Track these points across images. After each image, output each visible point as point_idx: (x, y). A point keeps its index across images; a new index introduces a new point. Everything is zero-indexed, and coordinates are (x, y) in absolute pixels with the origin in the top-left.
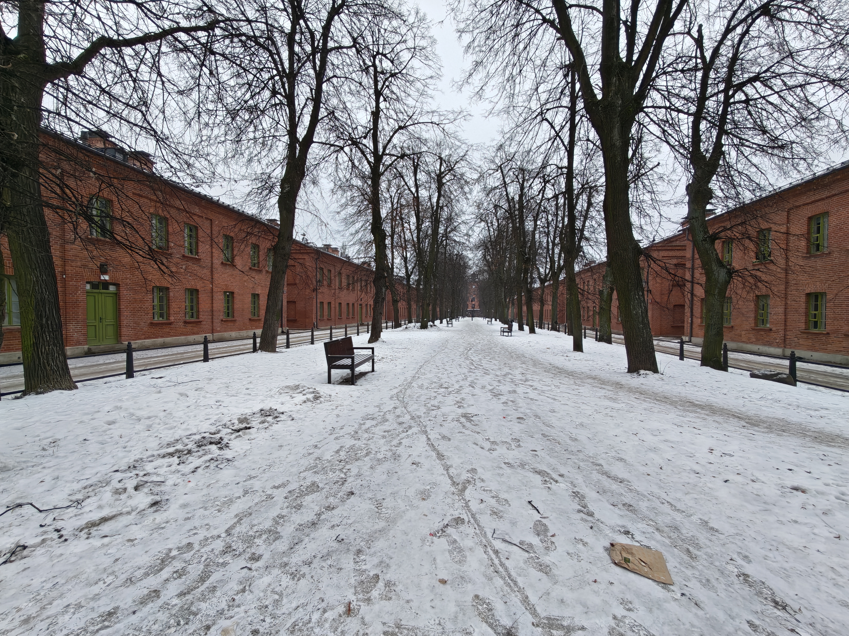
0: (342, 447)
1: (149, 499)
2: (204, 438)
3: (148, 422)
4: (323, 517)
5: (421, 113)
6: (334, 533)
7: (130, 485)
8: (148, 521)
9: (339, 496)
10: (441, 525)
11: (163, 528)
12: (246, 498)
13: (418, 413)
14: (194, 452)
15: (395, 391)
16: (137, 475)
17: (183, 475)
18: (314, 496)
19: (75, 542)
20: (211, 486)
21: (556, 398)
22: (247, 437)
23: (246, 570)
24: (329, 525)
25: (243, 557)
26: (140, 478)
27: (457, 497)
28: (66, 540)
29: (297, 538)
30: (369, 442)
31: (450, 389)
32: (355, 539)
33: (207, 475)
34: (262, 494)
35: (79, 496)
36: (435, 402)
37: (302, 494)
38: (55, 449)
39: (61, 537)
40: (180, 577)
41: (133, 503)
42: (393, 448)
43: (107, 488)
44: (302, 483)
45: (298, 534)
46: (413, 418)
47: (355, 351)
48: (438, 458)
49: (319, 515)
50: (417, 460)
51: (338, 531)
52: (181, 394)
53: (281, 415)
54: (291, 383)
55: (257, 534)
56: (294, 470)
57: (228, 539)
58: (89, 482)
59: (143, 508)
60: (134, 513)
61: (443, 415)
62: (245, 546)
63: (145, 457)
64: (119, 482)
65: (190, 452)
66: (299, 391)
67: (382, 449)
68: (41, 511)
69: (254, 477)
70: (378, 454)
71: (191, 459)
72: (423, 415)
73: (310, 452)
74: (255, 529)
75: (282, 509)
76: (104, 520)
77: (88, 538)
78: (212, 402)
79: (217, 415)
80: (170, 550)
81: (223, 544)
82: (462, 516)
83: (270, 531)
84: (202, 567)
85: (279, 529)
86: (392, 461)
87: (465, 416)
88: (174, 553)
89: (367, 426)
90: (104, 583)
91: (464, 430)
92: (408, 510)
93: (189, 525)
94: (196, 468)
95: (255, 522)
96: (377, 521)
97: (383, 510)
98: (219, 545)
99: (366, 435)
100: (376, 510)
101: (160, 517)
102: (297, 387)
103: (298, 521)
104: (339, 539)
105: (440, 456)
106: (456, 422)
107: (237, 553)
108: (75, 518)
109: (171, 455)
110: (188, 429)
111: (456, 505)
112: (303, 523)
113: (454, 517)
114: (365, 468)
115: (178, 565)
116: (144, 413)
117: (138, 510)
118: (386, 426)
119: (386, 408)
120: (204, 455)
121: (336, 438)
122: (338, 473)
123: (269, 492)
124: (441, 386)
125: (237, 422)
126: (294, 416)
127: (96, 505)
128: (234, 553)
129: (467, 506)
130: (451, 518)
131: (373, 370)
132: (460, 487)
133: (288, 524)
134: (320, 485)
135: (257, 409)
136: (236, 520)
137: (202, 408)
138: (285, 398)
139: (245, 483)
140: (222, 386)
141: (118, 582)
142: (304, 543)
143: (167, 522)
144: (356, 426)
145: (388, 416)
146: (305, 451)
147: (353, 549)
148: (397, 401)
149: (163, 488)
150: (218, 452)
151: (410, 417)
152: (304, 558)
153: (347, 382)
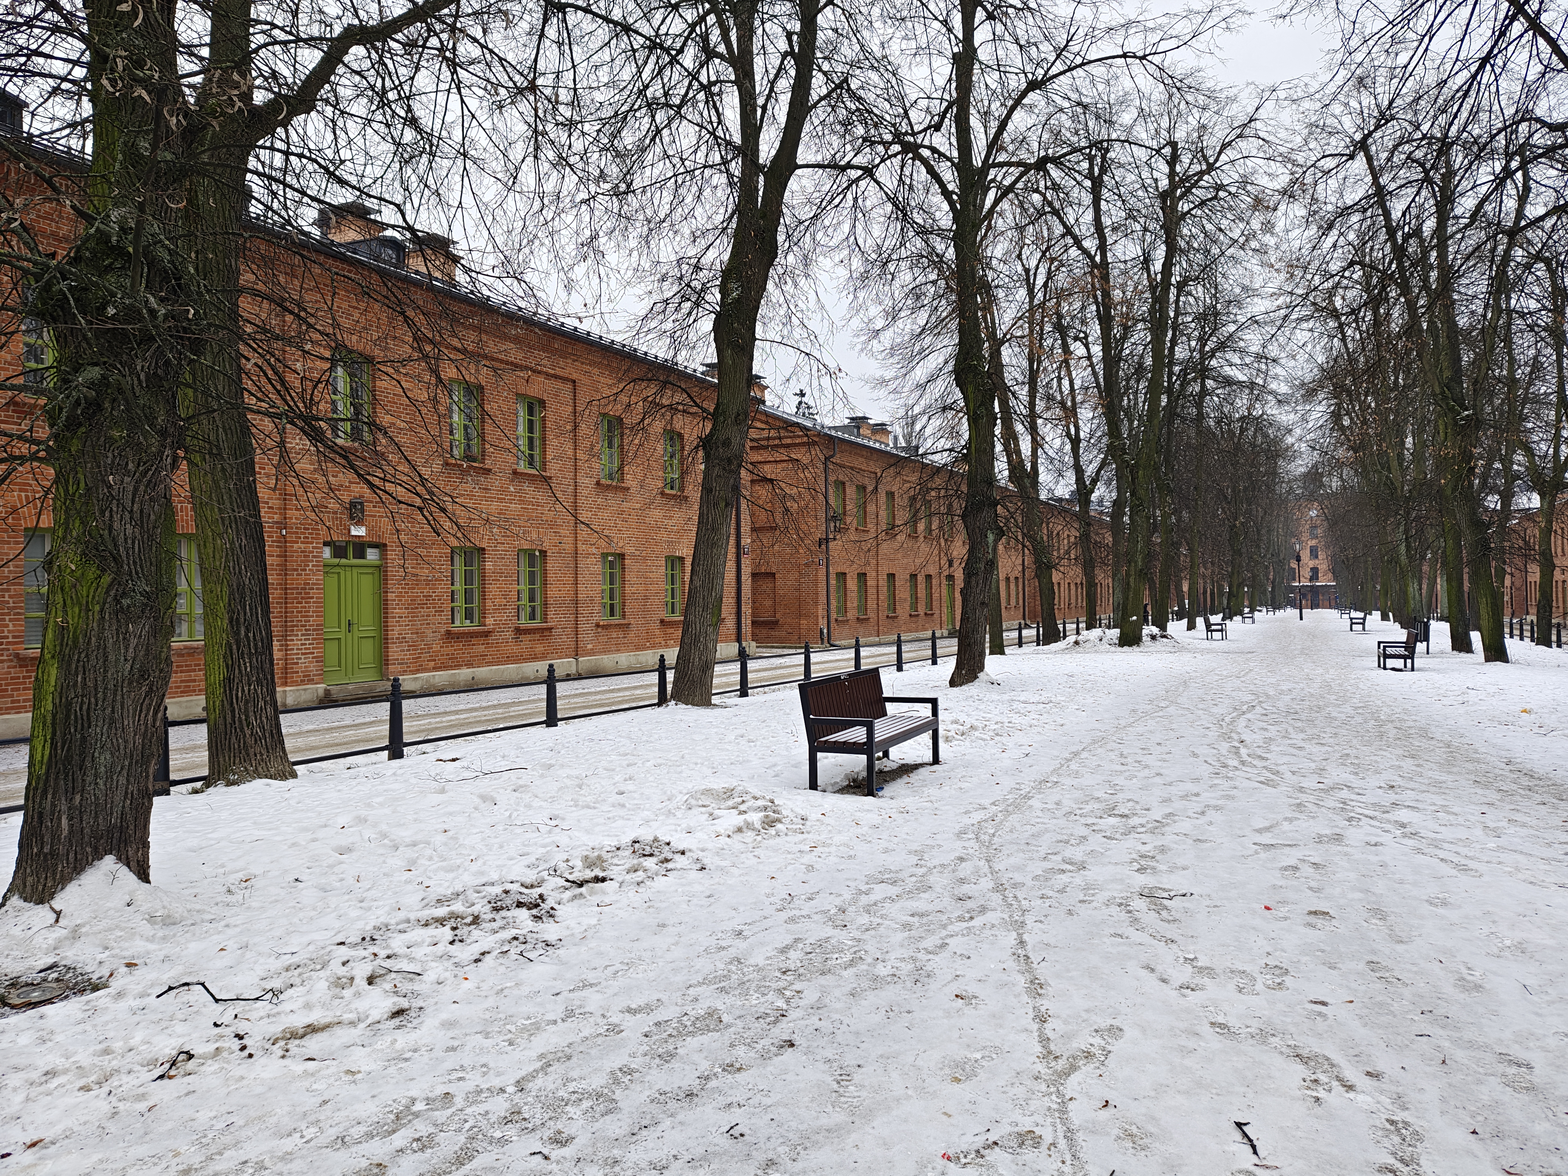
0: (797, 940)
1: (390, 1003)
2: (506, 892)
3: (411, 853)
4: (713, 1083)
6: (726, 1120)
7: (362, 971)
8: (382, 1043)
9: (759, 1047)
10: (979, 1142)
11: (406, 1060)
12: (566, 1024)
13: (1018, 877)
14: (484, 920)
15: (977, 816)
16: (375, 955)
17: (456, 965)
18: (705, 1039)
19: (264, 1060)
20: (506, 992)
21: (1472, 864)
22: (596, 899)
23: (538, 1158)
24: (722, 1101)
25: (538, 1134)
26: (378, 961)
27: (1043, 1087)
28: (251, 1056)
29: (649, 1117)
30: (866, 936)
31: (1135, 821)
32: (769, 1139)
33: (502, 969)
34: (600, 1020)
35: (276, 984)
36: (1077, 853)
37: (682, 1033)
38: (247, 893)
39: (243, 1048)
40: (422, 1150)
41: (361, 1005)
42: (922, 956)
43: (322, 974)
44: (688, 1009)
45: (654, 1108)
46: (999, 888)
48: (1028, 991)
49: (707, 1078)
50: (972, 988)
51: (736, 1115)
52: (484, 798)
53: (678, 857)
54: (719, 784)
55: (574, 1097)
56: (679, 979)
57: (517, 1098)
58: (295, 959)
59: (377, 1018)
60: (362, 1026)
61: (1087, 888)
62: (547, 1116)
63: (393, 922)
64: (344, 964)
65: (476, 920)
66: (730, 803)
67: (892, 956)
68: (217, 1001)
69: (591, 985)
70: (880, 965)
71: (476, 933)
72: (1029, 883)
73: (723, 944)
74: (572, 1086)
75: (633, 1055)
76: (312, 1029)
77: (283, 1057)
78: (540, 818)
79: (544, 846)
80: (413, 1101)
81: (507, 1105)
82: (1038, 1131)
83: (599, 1096)
84: (462, 1139)
85: (618, 1094)
86: (909, 984)
87: (1148, 895)
88: (419, 1106)
89: (873, 898)
90: (302, 1137)
91: (1130, 931)
92: (908, 1097)
93: (452, 1061)
94: (483, 954)
95: (575, 1074)
96: (829, 1109)
97: (851, 1088)
98: (499, 1106)
99: (864, 919)
100: (835, 1086)
101: (404, 1039)
102: (729, 793)
103: (661, 1085)
104: (736, 1132)
105: (1036, 987)
106: (1114, 910)
107: (530, 1126)
108: (266, 1020)
109: (441, 922)
110: (482, 873)
111: (1034, 1104)
112: (668, 1089)
113: (1016, 1129)
114: (837, 993)
115: (422, 1128)
116: (405, 834)
117: (369, 1021)
118: (921, 903)
119: (935, 859)
120: (503, 928)
121: (792, 920)
122: (771, 996)
123: (614, 1020)
124: (1111, 811)
125: (578, 864)
126: (706, 861)
127: (301, 1002)
128: (525, 1124)
129: (1063, 1110)
130: (1010, 1129)
131: (936, 760)
132: (1061, 1065)
133: (638, 1088)
134: (725, 1018)
135: (627, 839)
136: (538, 1065)
137: (519, 830)
138: (698, 817)
139: (571, 995)
140: (568, 782)
141: (323, 1140)
142: (660, 1128)
143: (415, 1051)
144: (847, 896)
145: (933, 879)
146: (712, 942)
147: (760, 1157)
148: (972, 843)
149: (416, 986)
150: (530, 924)
151: (991, 885)
152: (654, 1156)
153: (858, 787)
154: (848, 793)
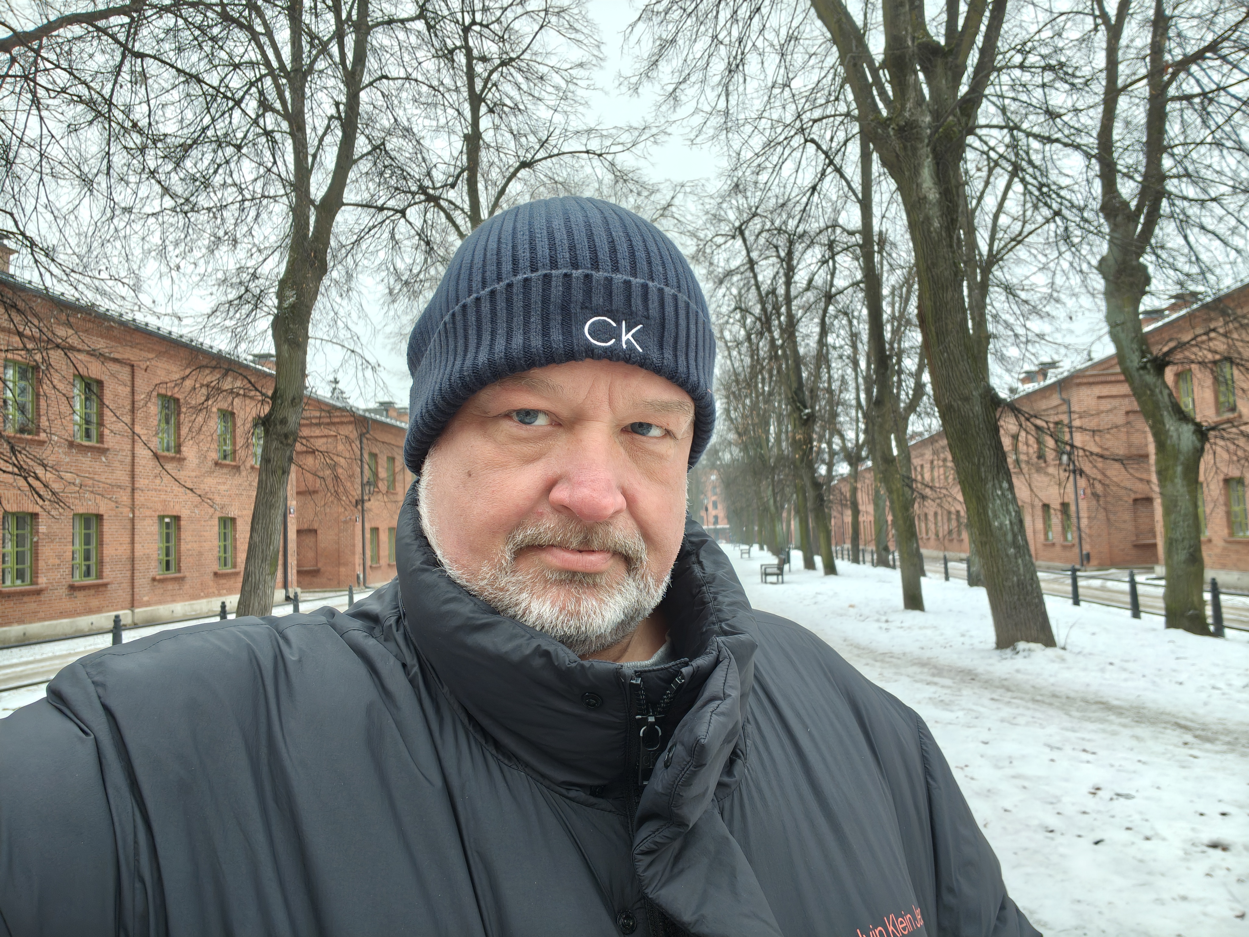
5: (565, 134)
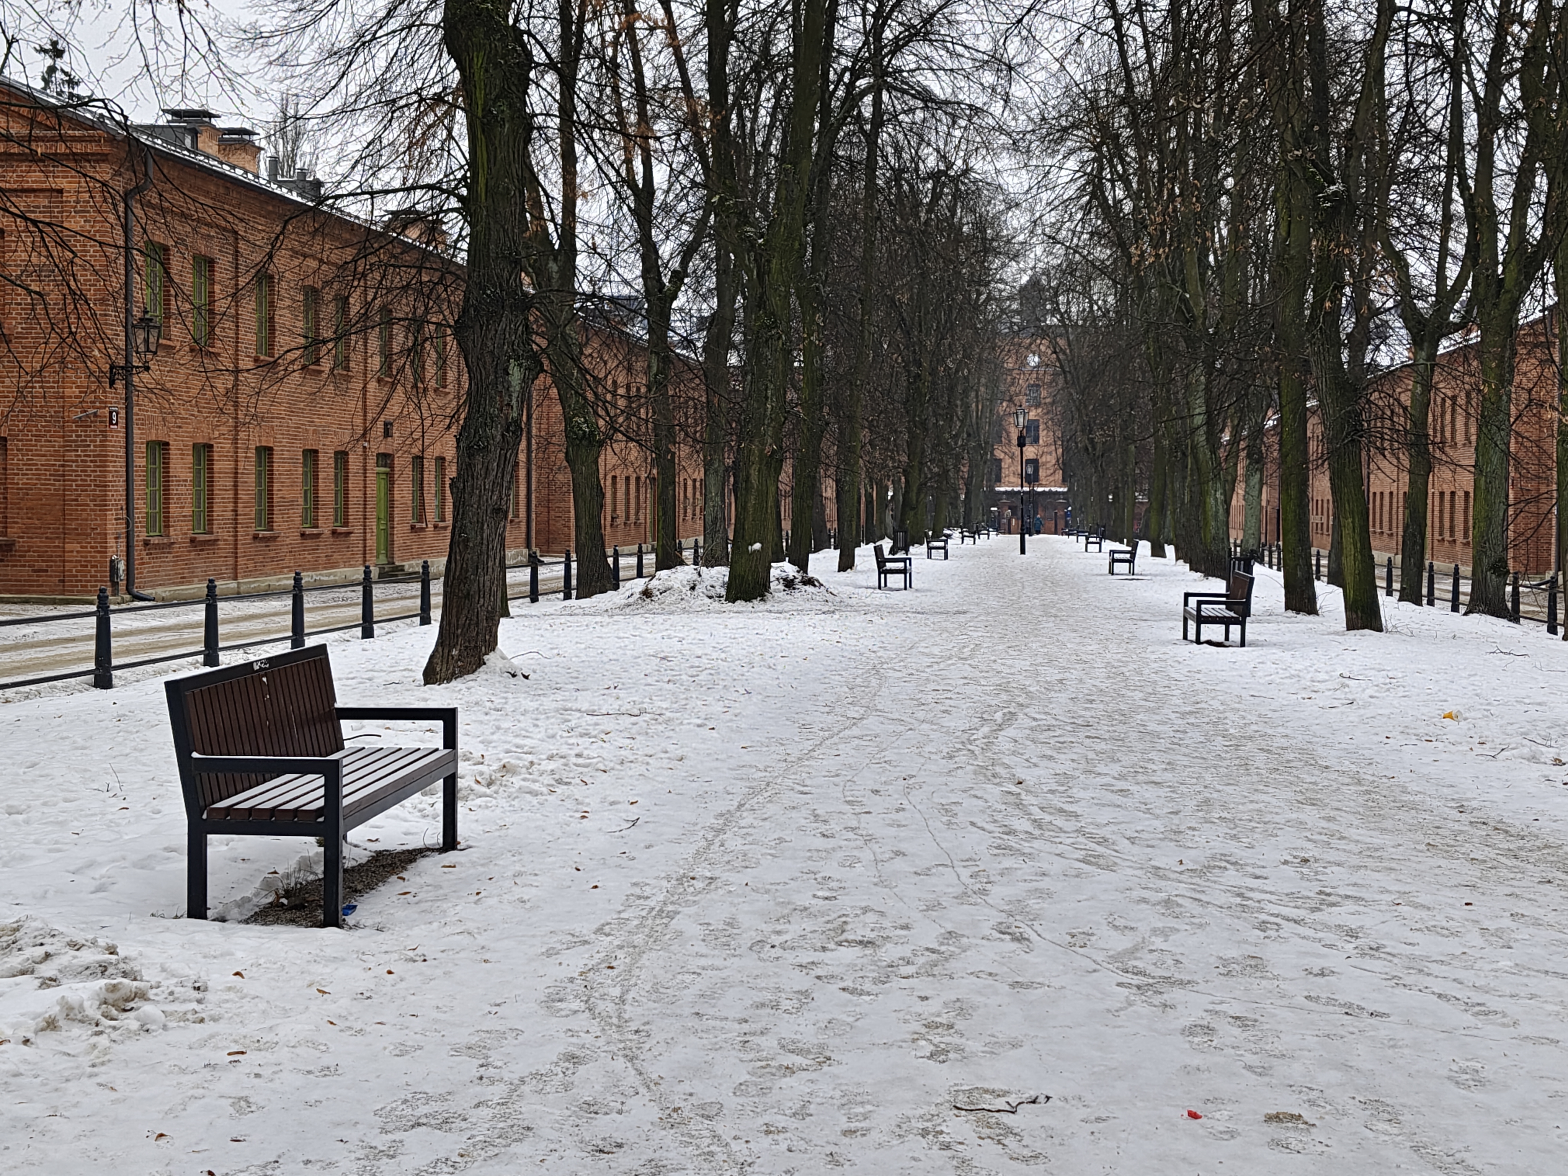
47: (347, 726)
131: (450, 842)
153: (300, 907)
154: (277, 921)
